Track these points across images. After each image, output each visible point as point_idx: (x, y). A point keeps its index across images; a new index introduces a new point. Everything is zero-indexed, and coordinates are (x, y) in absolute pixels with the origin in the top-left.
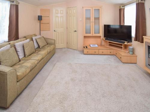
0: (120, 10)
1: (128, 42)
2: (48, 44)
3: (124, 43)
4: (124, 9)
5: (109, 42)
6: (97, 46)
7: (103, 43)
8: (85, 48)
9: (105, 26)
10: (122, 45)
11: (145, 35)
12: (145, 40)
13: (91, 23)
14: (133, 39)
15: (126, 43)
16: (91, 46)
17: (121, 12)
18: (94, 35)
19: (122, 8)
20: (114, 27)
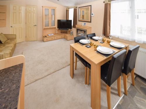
0: (67, 10)
1: (70, 29)
2: (8, 40)
3: (68, 30)
4: (69, 10)
5: (61, 31)
6: (53, 34)
7: (57, 32)
8: (45, 37)
9: (58, 20)
10: (67, 31)
11: (76, 24)
12: (76, 27)
13: (49, 19)
14: (72, 27)
15: (69, 30)
16: (49, 35)
17: (67, 11)
18: (51, 27)
19: (68, 9)
20: (63, 21)
